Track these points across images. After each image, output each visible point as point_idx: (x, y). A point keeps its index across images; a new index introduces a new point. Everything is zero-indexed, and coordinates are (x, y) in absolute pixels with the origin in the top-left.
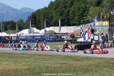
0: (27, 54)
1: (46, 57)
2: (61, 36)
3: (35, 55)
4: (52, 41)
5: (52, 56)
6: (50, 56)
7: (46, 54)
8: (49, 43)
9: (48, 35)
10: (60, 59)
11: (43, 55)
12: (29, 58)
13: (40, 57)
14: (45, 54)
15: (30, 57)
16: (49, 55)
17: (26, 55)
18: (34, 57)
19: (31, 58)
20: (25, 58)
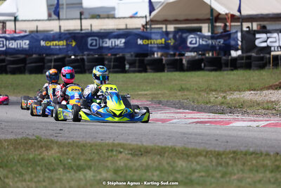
0: (60, 145)
1: (181, 164)
2: (249, 36)
3: (114, 149)
4: (195, 66)
5: (218, 155)
6: (207, 154)
7: (179, 146)
8: (177, 75)
9: (171, 28)
10: (268, 175)
11: (161, 152)
12: (79, 168)
13: (144, 160)
14: (170, 144)
15: (82, 162)
16: (200, 148)
17: (55, 150)
18: (109, 163)
19: (90, 168)
20: (50, 168)
